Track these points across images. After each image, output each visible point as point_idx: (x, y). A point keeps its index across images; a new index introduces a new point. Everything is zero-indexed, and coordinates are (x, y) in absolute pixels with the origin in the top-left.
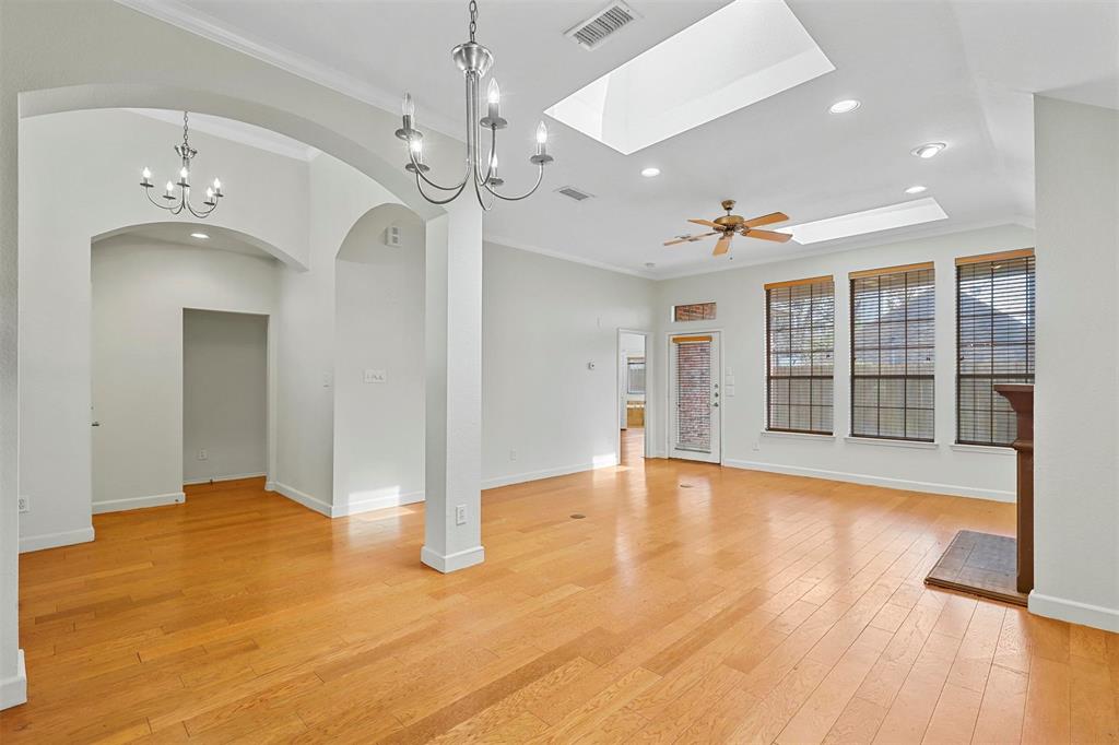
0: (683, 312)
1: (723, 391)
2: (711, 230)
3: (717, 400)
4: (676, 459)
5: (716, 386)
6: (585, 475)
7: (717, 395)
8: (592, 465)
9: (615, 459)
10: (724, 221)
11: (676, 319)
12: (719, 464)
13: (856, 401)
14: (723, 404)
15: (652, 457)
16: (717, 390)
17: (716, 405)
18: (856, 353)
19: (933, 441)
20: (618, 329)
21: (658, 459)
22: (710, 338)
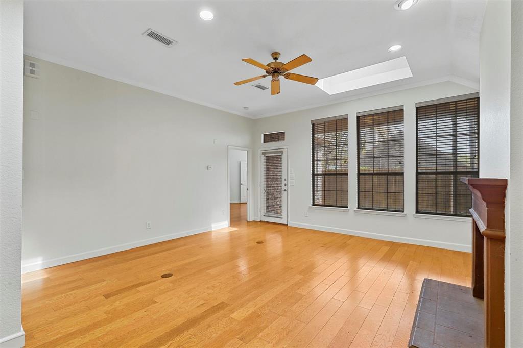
0: (269, 138)
1: (289, 182)
2: (264, 73)
3: (285, 188)
4: (264, 222)
5: (285, 180)
6: (208, 234)
7: (285, 185)
8: (211, 227)
9: (227, 223)
10: (272, 66)
11: (264, 142)
12: (287, 225)
13: (360, 188)
14: (289, 190)
15: (251, 220)
16: (286, 182)
17: (285, 191)
18: (360, 160)
19: (403, 212)
20: (228, 146)
21: (255, 222)
22: (282, 152)
